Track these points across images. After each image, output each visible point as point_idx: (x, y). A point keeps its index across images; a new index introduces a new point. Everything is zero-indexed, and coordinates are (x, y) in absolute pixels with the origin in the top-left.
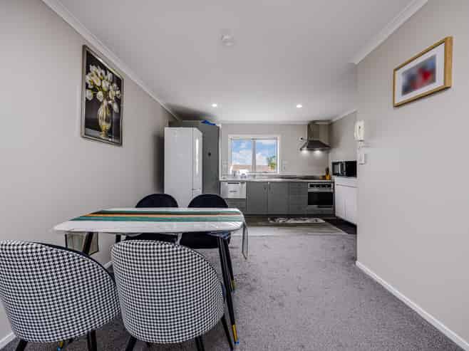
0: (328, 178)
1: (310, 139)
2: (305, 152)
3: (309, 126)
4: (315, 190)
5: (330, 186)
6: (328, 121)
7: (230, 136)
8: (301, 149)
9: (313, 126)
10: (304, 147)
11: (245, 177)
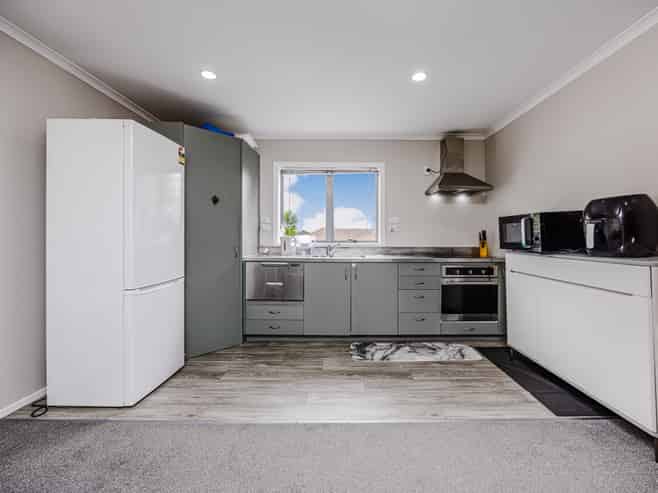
0: (483, 253)
1: (445, 170)
2: (436, 198)
3: (443, 143)
4: (458, 280)
5: (490, 271)
6: (483, 131)
7: (279, 166)
8: (428, 193)
9: (452, 144)
10: (433, 186)
11: (308, 251)
